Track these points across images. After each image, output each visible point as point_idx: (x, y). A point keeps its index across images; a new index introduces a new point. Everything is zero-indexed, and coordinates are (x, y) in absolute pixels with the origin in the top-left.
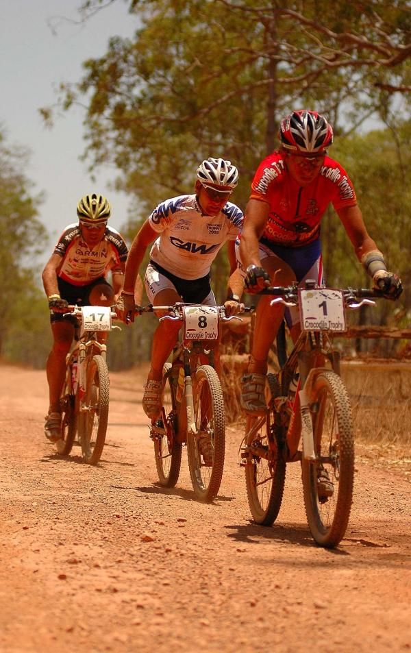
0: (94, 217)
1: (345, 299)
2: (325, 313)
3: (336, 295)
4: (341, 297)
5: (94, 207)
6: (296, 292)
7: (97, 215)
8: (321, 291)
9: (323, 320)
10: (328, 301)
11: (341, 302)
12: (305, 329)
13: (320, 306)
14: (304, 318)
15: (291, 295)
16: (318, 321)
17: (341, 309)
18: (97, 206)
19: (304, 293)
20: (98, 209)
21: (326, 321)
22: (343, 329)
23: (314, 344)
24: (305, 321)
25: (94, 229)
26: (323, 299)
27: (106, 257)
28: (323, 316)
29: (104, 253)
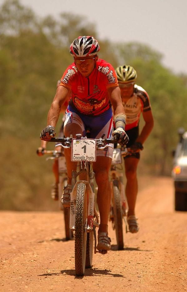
0: (124, 80)
1: (97, 144)
2: (85, 152)
3: (92, 142)
4: (95, 143)
5: (124, 74)
6: (71, 141)
7: (126, 79)
8: (84, 140)
9: (83, 155)
10: (87, 145)
11: (94, 146)
12: (73, 160)
13: (82, 148)
14: (73, 154)
15: (68, 142)
16: (81, 156)
17: (94, 150)
18: (126, 73)
19: (74, 141)
20: (127, 75)
21: (85, 156)
22: (94, 160)
23: (82, 168)
24: (73, 156)
25: (125, 88)
26: (85, 144)
27: (136, 107)
28: (83, 153)
29: (135, 105)
